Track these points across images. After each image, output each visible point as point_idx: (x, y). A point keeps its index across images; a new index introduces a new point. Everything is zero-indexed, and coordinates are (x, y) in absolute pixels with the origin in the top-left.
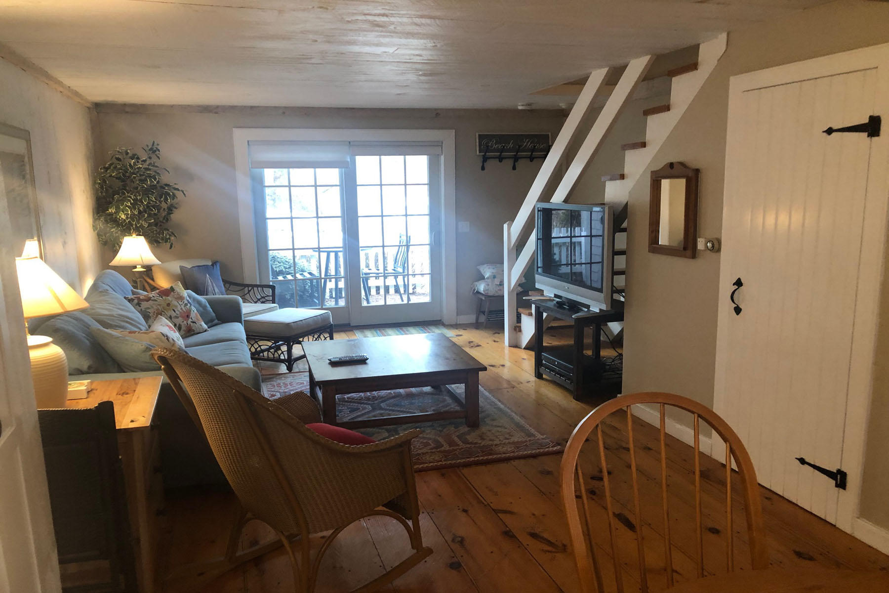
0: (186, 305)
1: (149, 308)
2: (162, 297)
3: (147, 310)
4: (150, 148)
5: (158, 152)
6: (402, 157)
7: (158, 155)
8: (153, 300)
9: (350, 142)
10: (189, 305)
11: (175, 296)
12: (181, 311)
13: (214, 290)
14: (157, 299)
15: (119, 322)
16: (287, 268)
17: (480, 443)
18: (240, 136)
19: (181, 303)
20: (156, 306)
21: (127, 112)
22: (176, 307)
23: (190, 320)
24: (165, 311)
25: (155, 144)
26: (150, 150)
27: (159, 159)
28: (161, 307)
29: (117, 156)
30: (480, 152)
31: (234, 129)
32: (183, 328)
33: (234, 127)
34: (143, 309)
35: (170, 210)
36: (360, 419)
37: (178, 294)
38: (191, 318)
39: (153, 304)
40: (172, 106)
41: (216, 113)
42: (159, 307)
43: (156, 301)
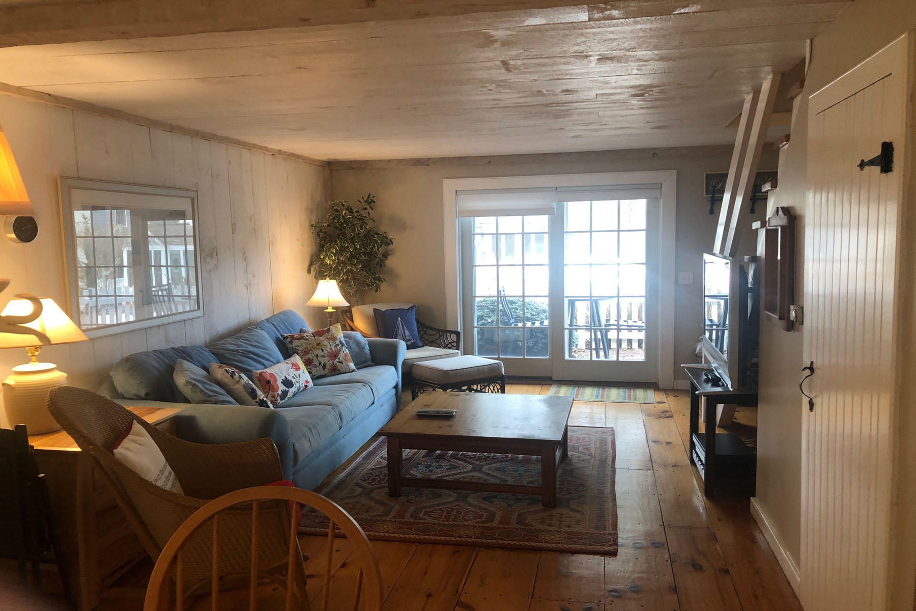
0: (338, 345)
1: (298, 346)
2: (314, 337)
3: (297, 348)
4: (365, 200)
5: (373, 204)
6: (616, 201)
7: (373, 207)
8: (304, 339)
9: (556, 188)
10: (340, 345)
11: (329, 337)
12: (329, 351)
13: (404, 333)
14: (310, 338)
15: (239, 357)
16: (533, 315)
17: (535, 526)
18: (450, 185)
19: (332, 343)
20: (306, 345)
21: (353, 168)
22: (326, 346)
23: (337, 360)
24: (313, 350)
25: (371, 196)
26: (365, 202)
27: (373, 210)
28: (311, 346)
29: (335, 208)
30: (706, 194)
31: (443, 180)
32: (328, 367)
33: (444, 178)
34: (294, 347)
35: (385, 255)
36: (447, 478)
37: (332, 335)
38: (339, 359)
39: (304, 343)
40: (389, 161)
41: (428, 165)
42: (308, 345)
43: (307, 340)
